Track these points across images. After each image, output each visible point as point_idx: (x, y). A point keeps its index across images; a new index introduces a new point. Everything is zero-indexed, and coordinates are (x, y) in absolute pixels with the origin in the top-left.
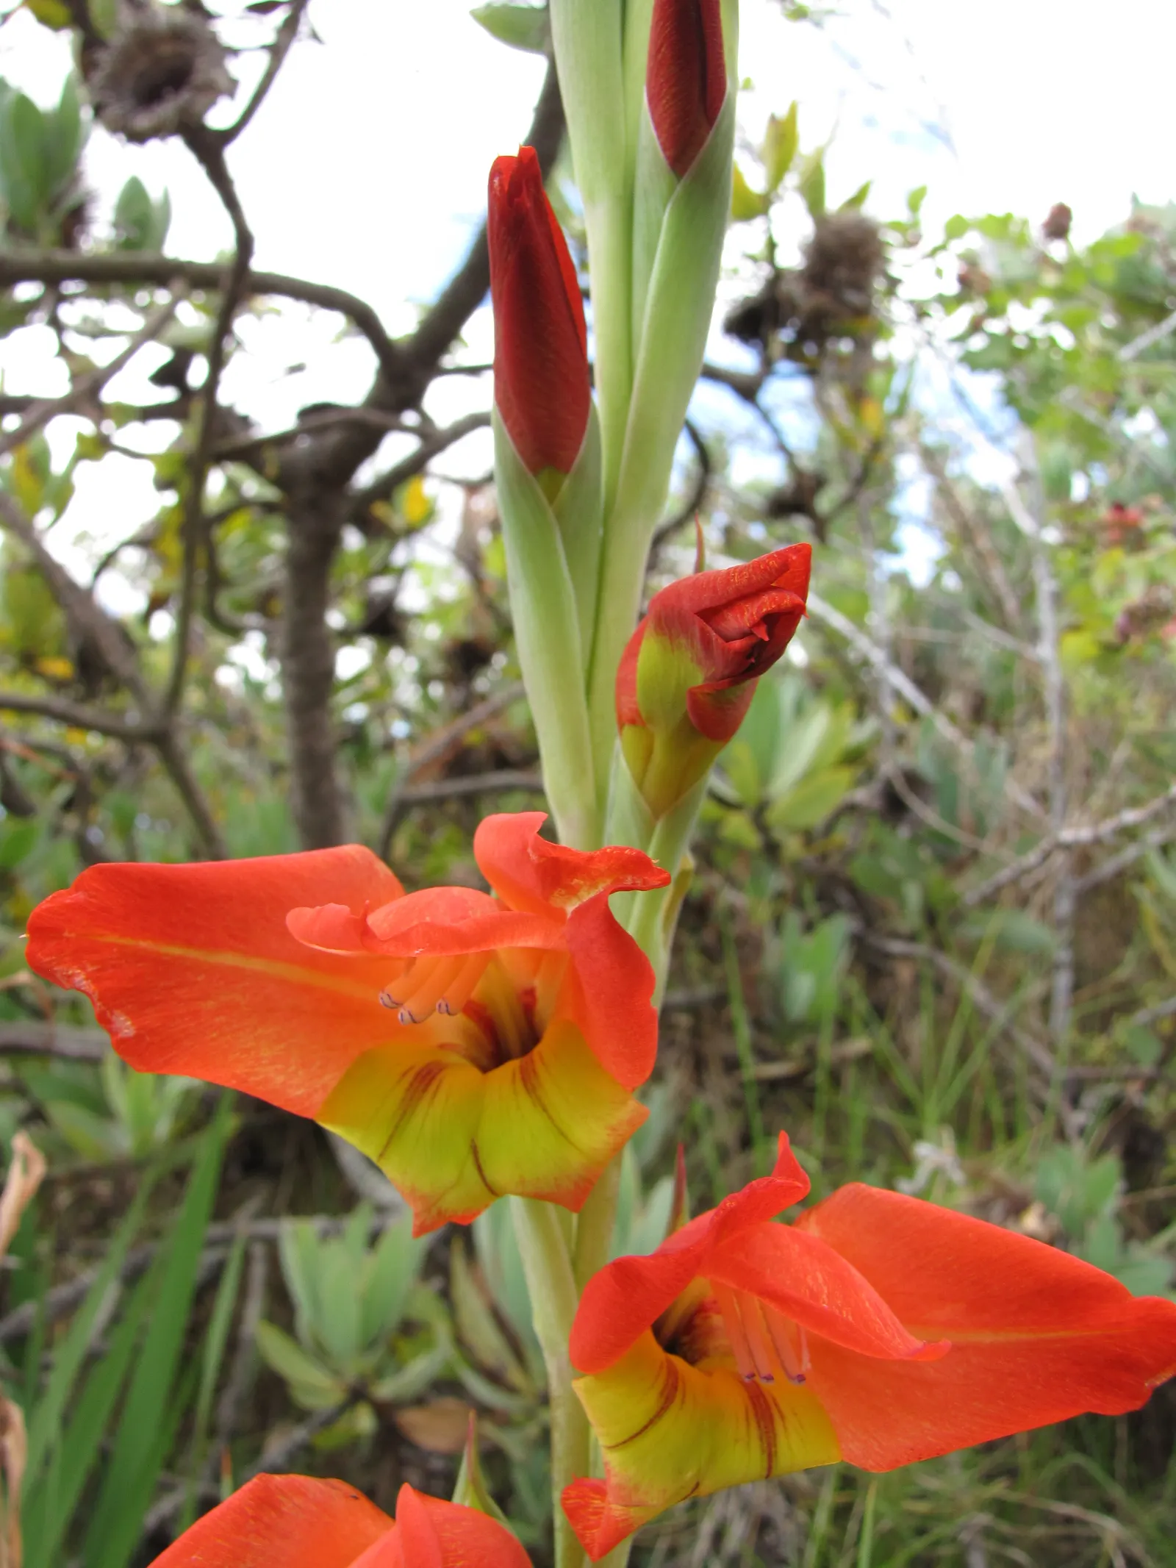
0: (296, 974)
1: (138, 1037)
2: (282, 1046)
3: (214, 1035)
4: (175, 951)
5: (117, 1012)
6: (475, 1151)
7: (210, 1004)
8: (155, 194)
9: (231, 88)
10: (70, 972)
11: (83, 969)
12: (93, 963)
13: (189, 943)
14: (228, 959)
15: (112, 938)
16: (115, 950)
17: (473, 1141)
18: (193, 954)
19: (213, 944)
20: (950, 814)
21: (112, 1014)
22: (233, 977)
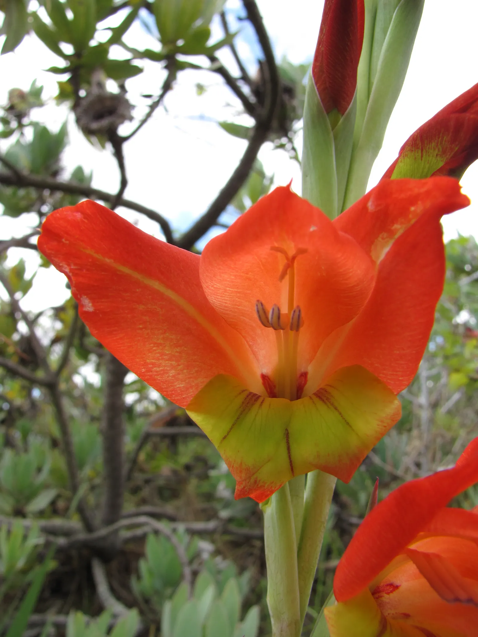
0: (191, 310)
1: (94, 313)
2: (178, 350)
3: (141, 326)
4: (125, 270)
5: (85, 297)
6: (287, 435)
7: (141, 307)
8: (87, 171)
9: (131, 119)
10: (61, 265)
11: (69, 265)
12: (75, 264)
13: (135, 268)
14: (156, 285)
15: (89, 251)
16: (90, 260)
17: (287, 430)
18: (136, 275)
19: (150, 274)
20: (384, 460)
21: (81, 297)
22: (158, 296)
